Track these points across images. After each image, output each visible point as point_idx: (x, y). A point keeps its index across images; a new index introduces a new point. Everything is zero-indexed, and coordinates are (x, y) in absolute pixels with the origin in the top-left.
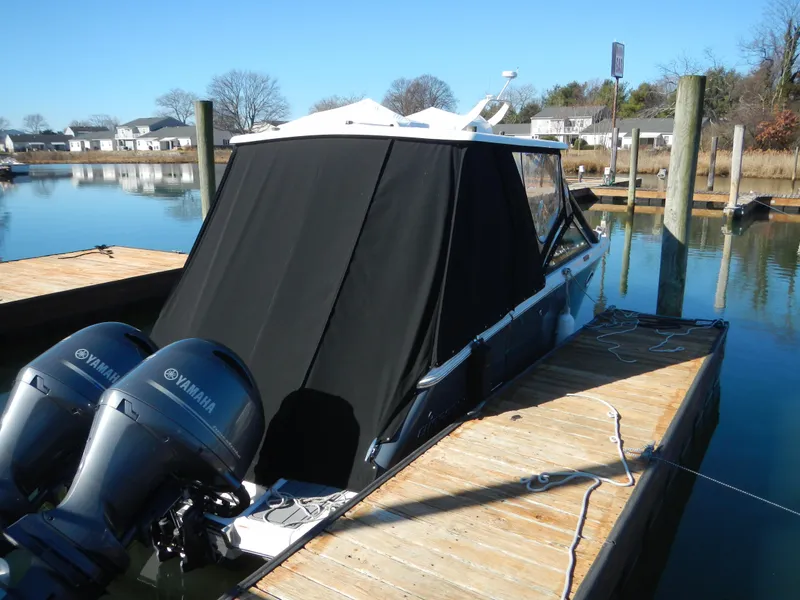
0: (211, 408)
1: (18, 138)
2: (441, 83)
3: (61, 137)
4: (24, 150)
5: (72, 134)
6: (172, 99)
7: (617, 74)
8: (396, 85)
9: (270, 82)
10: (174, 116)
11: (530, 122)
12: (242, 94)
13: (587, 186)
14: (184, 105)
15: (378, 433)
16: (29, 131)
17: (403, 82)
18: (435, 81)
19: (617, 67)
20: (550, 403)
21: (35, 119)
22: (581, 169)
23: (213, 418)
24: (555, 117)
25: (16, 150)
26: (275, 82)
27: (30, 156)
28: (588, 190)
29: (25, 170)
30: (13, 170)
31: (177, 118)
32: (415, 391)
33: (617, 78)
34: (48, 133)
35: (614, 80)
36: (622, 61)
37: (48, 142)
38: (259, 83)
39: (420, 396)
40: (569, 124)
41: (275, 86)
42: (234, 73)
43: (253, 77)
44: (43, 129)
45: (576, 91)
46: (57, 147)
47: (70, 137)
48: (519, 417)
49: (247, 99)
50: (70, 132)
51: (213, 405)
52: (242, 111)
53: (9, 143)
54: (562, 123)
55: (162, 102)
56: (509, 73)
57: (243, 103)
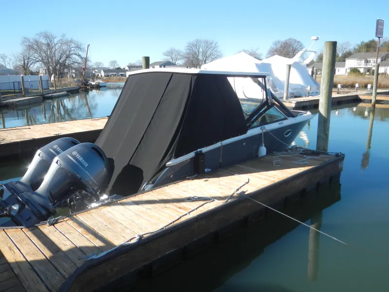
0: (86, 165)
1: (106, 71)
2: (298, 42)
3: (124, 70)
4: (108, 76)
5: (128, 69)
6: (170, 53)
7: (379, 36)
8: (275, 44)
9: (214, 44)
10: (171, 60)
11: (345, 61)
12: (201, 50)
13: (357, 94)
14: (175, 55)
15: (148, 180)
16: (111, 68)
17: (279, 42)
18: (296, 41)
19: (379, 32)
20: (226, 177)
21: (114, 62)
22: (357, 85)
23: (87, 169)
24: (360, 59)
25: (105, 76)
26: (216, 44)
27: (110, 79)
28: (357, 96)
29: (104, 85)
30: (100, 85)
31: (172, 62)
32: (164, 167)
33: (379, 38)
34: (119, 68)
35: (377, 39)
36: (382, 29)
37: (118, 72)
38: (209, 44)
39: (167, 169)
40: (367, 62)
41: (216, 45)
42: (198, 40)
43: (206, 42)
44: (117, 67)
45: (373, 44)
46: (122, 75)
47: (127, 71)
48: (208, 180)
49: (203, 52)
50: (127, 68)
51: (87, 164)
52: (200, 57)
53: (103, 74)
54: (363, 62)
55: (166, 54)
56: (315, 38)
57: (201, 54)
